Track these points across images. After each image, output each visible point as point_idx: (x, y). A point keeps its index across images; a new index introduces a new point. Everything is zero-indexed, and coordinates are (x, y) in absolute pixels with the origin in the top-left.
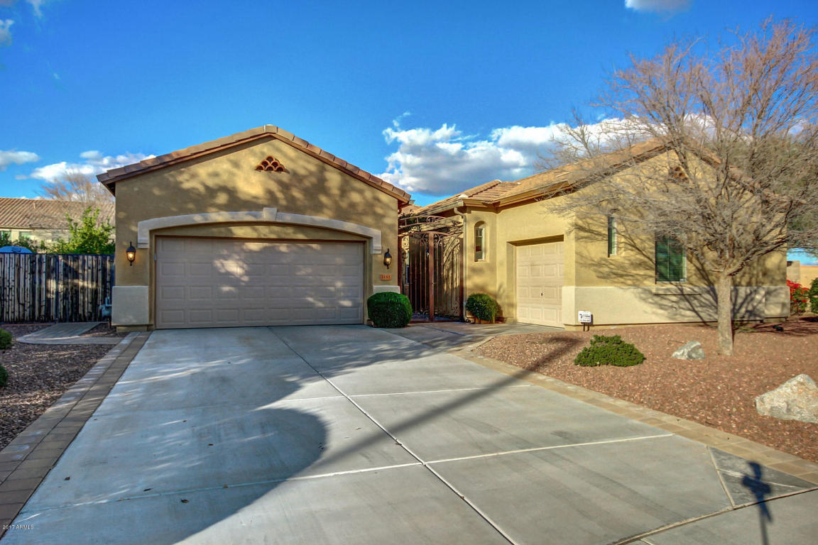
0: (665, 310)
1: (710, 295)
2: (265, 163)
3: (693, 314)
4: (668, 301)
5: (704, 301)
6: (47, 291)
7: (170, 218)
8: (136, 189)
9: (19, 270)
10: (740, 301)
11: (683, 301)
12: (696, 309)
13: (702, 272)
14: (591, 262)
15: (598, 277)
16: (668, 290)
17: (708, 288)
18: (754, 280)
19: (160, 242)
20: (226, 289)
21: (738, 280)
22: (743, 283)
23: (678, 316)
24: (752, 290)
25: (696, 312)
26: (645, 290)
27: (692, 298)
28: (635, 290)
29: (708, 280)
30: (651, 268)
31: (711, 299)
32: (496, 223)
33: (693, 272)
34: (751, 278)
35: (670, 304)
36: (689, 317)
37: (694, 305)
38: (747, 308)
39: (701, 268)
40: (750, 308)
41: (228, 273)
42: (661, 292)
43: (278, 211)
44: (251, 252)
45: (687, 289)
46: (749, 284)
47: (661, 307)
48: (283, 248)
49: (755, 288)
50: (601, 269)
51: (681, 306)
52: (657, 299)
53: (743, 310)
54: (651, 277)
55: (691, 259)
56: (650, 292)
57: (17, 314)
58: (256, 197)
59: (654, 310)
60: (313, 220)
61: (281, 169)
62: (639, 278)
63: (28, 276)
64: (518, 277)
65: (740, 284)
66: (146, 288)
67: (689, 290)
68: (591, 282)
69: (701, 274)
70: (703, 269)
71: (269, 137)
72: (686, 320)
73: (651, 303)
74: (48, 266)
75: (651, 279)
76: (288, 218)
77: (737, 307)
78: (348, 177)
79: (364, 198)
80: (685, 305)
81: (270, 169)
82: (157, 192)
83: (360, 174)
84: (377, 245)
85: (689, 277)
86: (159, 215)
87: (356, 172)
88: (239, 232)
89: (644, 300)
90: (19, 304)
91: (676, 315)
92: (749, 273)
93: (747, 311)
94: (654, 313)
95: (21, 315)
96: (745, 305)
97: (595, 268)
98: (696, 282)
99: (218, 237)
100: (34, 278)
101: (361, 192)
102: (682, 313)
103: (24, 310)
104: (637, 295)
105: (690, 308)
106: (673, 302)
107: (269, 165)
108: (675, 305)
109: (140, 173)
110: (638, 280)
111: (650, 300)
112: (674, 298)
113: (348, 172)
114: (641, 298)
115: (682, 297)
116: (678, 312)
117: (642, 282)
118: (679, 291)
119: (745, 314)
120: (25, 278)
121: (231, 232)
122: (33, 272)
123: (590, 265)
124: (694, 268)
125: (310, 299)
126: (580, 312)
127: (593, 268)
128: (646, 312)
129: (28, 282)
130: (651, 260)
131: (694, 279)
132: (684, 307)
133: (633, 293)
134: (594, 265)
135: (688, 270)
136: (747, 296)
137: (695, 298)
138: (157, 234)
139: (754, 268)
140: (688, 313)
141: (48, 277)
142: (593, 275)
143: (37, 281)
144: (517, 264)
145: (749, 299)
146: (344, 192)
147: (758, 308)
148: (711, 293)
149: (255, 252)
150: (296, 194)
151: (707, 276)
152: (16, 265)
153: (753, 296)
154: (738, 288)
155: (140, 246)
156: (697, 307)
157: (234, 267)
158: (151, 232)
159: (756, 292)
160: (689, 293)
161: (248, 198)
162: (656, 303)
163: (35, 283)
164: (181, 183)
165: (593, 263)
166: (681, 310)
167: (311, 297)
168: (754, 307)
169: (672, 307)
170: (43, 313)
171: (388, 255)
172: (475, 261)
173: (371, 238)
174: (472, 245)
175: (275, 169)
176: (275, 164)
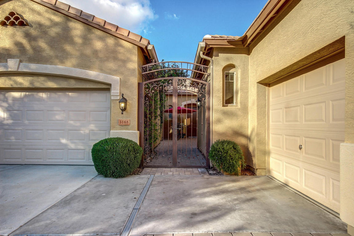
2: (7, 18)
32: (248, 65)
43: (20, 61)
61: (23, 23)
64: (271, 123)
76: (34, 67)
79: (106, 45)
81: (13, 23)
83: (94, 22)
84: (116, 91)
107: (12, 21)
125: (64, 141)
144: (271, 108)
146: (86, 40)
150: (42, 44)
171: (124, 100)
172: (223, 106)
173: (110, 85)
174: (218, 91)
175: (17, 23)
176: (17, 19)
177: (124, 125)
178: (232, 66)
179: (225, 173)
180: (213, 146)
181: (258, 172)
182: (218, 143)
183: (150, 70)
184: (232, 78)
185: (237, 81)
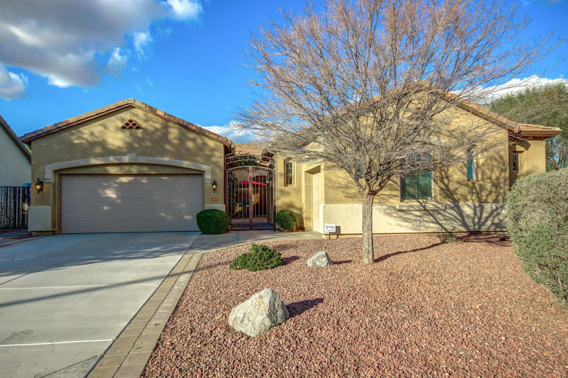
0: (410, 222)
1: (455, 210)
2: (127, 124)
3: (437, 226)
4: (412, 216)
5: (448, 215)
6: (23, 210)
7: (65, 162)
8: (44, 145)
9: (7, 197)
10: (485, 215)
11: (427, 215)
12: (440, 222)
13: (446, 192)
14: (338, 185)
15: (346, 197)
16: (411, 206)
17: (453, 205)
18: (500, 198)
19: (64, 178)
20: (106, 208)
21: (484, 198)
22: (490, 200)
23: (422, 228)
24: (498, 206)
25: (440, 225)
26: (390, 207)
27: (436, 213)
28: (380, 207)
29: (453, 198)
30: (396, 190)
31: (455, 214)
33: (438, 192)
34: (497, 196)
35: (414, 218)
36: (432, 228)
37: (437, 219)
38: (492, 221)
39: (445, 188)
40: (496, 221)
41: (108, 198)
42: (404, 208)
43: (137, 155)
44: (123, 183)
45: (430, 205)
46: (496, 201)
47: (405, 220)
48: (144, 180)
49: (502, 204)
50: (348, 191)
51: (425, 219)
52: (401, 214)
53: (489, 223)
54: (396, 196)
55: (437, 181)
56: (395, 208)
57: (6, 223)
58: (119, 148)
59: (399, 222)
60: (161, 160)
61: (138, 128)
62: (384, 197)
63: (12, 201)
65: (486, 201)
66: (50, 208)
67: (432, 206)
68: (339, 201)
69: (446, 194)
70: (448, 189)
71: (129, 107)
72: (430, 230)
73: (395, 217)
74: (24, 194)
75: (396, 198)
76: (142, 160)
77: (482, 221)
78: (184, 131)
79: (196, 144)
80: (429, 219)
81: (131, 128)
82: (56, 147)
83: (194, 128)
84: (208, 176)
85: (435, 196)
86: (58, 161)
87: (190, 127)
88: (112, 170)
89: (389, 214)
90: (7, 217)
91: (420, 226)
92: (496, 192)
93: (493, 224)
94: (398, 225)
95: (8, 224)
96: (491, 219)
97: (343, 190)
98: (441, 200)
99: (99, 174)
100: (15, 202)
101: (194, 140)
102: (426, 225)
103: (10, 221)
104: (382, 210)
105: (434, 221)
106: (417, 216)
107: (130, 126)
108: (418, 218)
109: (43, 135)
110: (383, 199)
111: (395, 215)
112: (418, 213)
113: (185, 127)
114: (385, 213)
115: (426, 212)
116: (422, 224)
117: (387, 200)
118: (422, 208)
119: (491, 226)
120: (10, 202)
121: (107, 170)
122: (15, 198)
123: (338, 187)
124: (438, 189)
126: (326, 224)
127: (340, 190)
128: (391, 224)
129: (12, 204)
130: (396, 183)
131: (439, 197)
132: (428, 220)
133: (379, 209)
134: (341, 187)
135: (435, 190)
136: (493, 212)
137: (439, 213)
138: (60, 173)
139: (501, 188)
140: (432, 225)
141: (24, 201)
142: (341, 196)
143: (17, 204)
144: (313, 188)
145: (495, 213)
146: (182, 141)
147: (504, 221)
148: (456, 209)
149: (126, 183)
150: (148, 144)
151: (452, 195)
152: (5, 194)
153: (499, 211)
154: (483, 204)
155: (46, 181)
156: (441, 220)
157: (111, 194)
158: (56, 172)
159: (502, 207)
160: (432, 209)
161: (114, 148)
162: (400, 217)
163: (16, 205)
164: (73, 139)
165: (341, 186)
166: (425, 223)
167: (163, 212)
168: (501, 221)
169: (416, 220)
170: (20, 223)
171: (215, 183)
172: (285, 186)
173: (204, 172)
174: (281, 175)
175: (134, 128)
176: (134, 124)
177: (215, 200)
178: (290, 159)
179: (285, 230)
180: (277, 214)
181: (306, 229)
182: (280, 212)
183: (232, 161)
184: (291, 167)
185: (294, 168)
